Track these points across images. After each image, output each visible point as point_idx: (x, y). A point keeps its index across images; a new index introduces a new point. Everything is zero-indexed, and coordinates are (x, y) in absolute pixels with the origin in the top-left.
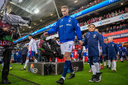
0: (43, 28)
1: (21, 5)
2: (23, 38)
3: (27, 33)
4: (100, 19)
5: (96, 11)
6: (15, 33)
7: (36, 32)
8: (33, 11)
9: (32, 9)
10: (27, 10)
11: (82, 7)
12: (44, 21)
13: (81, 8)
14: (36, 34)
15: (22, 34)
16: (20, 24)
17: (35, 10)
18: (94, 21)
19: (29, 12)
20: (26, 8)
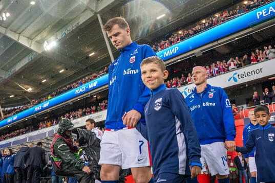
0: (66, 91)
1: (6, 28)
2: (9, 120)
4: (232, 66)
5: (220, 42)
7: (46, 104)
8: (40, 43)
9: (38, 38)
10: (23, 41)
11: (180, 32)
12: (71, 73)
13: (175, 34)
14: (46, 108)
15: (6, 109)
17: (46, 42)
19: (28, 46)
20: (19, 34)
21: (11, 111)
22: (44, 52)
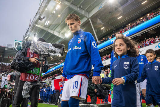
1: (48, 28)
2: (51, 70)
3: (56, 63)
4: (157, 40)
5: (150, 28)
6: (44, 65)
8: (63, 34)
9: (63, 32)
10: (56, 34)
13: (127, 26)
16: (50, 54)
17: (66, 33)
18: (148, 44)
19: (58, 36)
20: (54, 30)
21: (52, 66)
22: (65, 38)
